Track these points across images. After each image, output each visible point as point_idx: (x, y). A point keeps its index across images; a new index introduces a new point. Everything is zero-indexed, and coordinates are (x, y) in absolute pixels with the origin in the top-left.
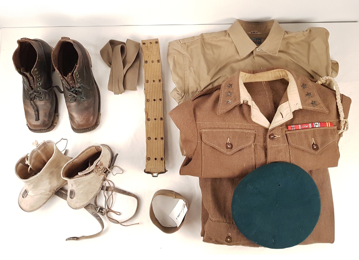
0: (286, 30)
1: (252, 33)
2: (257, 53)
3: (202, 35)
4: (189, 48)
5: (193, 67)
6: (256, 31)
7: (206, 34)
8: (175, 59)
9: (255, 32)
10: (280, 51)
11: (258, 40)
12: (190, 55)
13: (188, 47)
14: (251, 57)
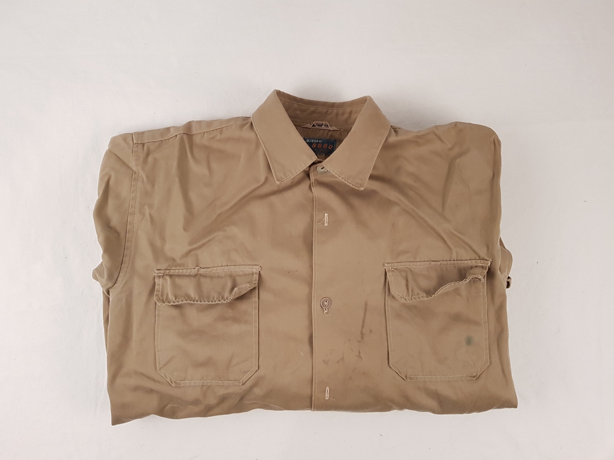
0: (395, 125)
1: (314, 125)
2: (320, 178)
3: (189, 126)
4: (150, 159)
5: (151, 206)
6: (324, 123)
7: (199, 122)
8: (111, 182)
9: (321, 125)
10: (372, 177)
11: (325, 146)
12: (147, 177)
13: (148, 154)
14: (304, 186)
